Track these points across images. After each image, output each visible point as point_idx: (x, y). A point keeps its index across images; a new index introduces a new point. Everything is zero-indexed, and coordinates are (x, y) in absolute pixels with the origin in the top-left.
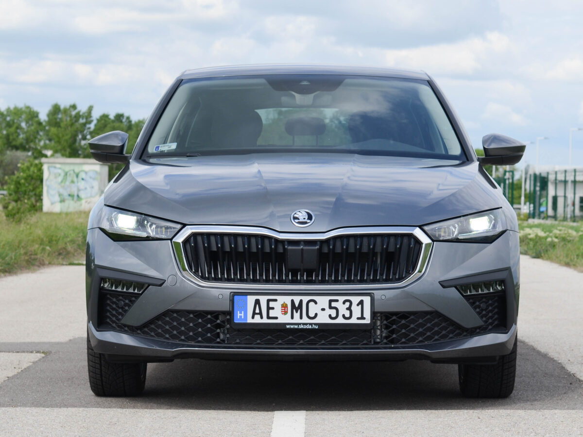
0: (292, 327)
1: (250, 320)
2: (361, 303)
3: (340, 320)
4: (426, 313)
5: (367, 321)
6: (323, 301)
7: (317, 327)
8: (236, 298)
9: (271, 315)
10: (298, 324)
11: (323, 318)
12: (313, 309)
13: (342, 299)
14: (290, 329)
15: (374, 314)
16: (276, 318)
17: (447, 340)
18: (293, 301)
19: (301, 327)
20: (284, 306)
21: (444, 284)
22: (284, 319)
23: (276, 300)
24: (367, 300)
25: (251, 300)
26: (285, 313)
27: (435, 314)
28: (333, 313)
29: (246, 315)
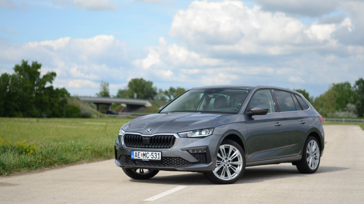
1: (134, 158)
2: (159, 154)
3: (154, 159)
4: (177, 157)
6: (150, 153)
7: (148, 160)
8: (132, 152)
9: (139, 157)
10: (145, 159)
11: (150, 158)
12: (148, 155)
13: (154, 153)
14: (143, 161)
15: (162, 157)
16: (140, 157)
17: (190, 165)
18: (143, 153)
19: (145, 160)
20: (142, 154)
21: (182, 149)
22: (141, 158)
23: (140, 153)
24: (160, 153)
26: (142, 156)
27: (180, 158)
28: (152, 156)
29: (134, 157)
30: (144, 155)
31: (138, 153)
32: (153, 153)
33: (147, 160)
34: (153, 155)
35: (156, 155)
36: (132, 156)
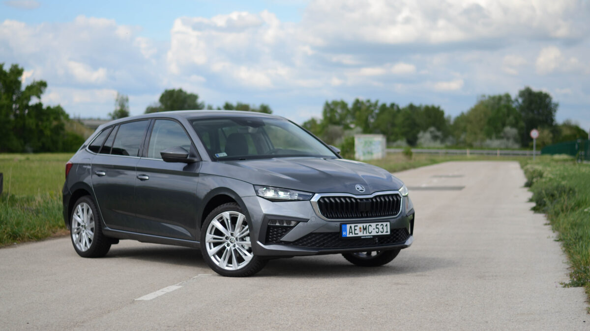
0: (363, 237)
1: (348, 236)
3: (380, 234)
5: (389, 233)
6: (374, 225)
9: (356, 233)
11: (374, 233)
12: (371, 229)
16: (357, 234)
20: (360, 228)
22: (360, 234)
25: (348, 226)
26: (361, 231)
28: (377, 230)
30: (365, 229)
31: (355, 226)
32: (378, 225)
33: (369, 237)
34: (378, 228)
35: (383, 228)
36: (344, 233)
